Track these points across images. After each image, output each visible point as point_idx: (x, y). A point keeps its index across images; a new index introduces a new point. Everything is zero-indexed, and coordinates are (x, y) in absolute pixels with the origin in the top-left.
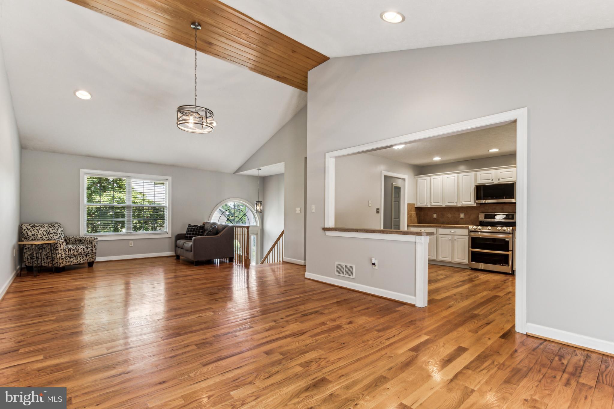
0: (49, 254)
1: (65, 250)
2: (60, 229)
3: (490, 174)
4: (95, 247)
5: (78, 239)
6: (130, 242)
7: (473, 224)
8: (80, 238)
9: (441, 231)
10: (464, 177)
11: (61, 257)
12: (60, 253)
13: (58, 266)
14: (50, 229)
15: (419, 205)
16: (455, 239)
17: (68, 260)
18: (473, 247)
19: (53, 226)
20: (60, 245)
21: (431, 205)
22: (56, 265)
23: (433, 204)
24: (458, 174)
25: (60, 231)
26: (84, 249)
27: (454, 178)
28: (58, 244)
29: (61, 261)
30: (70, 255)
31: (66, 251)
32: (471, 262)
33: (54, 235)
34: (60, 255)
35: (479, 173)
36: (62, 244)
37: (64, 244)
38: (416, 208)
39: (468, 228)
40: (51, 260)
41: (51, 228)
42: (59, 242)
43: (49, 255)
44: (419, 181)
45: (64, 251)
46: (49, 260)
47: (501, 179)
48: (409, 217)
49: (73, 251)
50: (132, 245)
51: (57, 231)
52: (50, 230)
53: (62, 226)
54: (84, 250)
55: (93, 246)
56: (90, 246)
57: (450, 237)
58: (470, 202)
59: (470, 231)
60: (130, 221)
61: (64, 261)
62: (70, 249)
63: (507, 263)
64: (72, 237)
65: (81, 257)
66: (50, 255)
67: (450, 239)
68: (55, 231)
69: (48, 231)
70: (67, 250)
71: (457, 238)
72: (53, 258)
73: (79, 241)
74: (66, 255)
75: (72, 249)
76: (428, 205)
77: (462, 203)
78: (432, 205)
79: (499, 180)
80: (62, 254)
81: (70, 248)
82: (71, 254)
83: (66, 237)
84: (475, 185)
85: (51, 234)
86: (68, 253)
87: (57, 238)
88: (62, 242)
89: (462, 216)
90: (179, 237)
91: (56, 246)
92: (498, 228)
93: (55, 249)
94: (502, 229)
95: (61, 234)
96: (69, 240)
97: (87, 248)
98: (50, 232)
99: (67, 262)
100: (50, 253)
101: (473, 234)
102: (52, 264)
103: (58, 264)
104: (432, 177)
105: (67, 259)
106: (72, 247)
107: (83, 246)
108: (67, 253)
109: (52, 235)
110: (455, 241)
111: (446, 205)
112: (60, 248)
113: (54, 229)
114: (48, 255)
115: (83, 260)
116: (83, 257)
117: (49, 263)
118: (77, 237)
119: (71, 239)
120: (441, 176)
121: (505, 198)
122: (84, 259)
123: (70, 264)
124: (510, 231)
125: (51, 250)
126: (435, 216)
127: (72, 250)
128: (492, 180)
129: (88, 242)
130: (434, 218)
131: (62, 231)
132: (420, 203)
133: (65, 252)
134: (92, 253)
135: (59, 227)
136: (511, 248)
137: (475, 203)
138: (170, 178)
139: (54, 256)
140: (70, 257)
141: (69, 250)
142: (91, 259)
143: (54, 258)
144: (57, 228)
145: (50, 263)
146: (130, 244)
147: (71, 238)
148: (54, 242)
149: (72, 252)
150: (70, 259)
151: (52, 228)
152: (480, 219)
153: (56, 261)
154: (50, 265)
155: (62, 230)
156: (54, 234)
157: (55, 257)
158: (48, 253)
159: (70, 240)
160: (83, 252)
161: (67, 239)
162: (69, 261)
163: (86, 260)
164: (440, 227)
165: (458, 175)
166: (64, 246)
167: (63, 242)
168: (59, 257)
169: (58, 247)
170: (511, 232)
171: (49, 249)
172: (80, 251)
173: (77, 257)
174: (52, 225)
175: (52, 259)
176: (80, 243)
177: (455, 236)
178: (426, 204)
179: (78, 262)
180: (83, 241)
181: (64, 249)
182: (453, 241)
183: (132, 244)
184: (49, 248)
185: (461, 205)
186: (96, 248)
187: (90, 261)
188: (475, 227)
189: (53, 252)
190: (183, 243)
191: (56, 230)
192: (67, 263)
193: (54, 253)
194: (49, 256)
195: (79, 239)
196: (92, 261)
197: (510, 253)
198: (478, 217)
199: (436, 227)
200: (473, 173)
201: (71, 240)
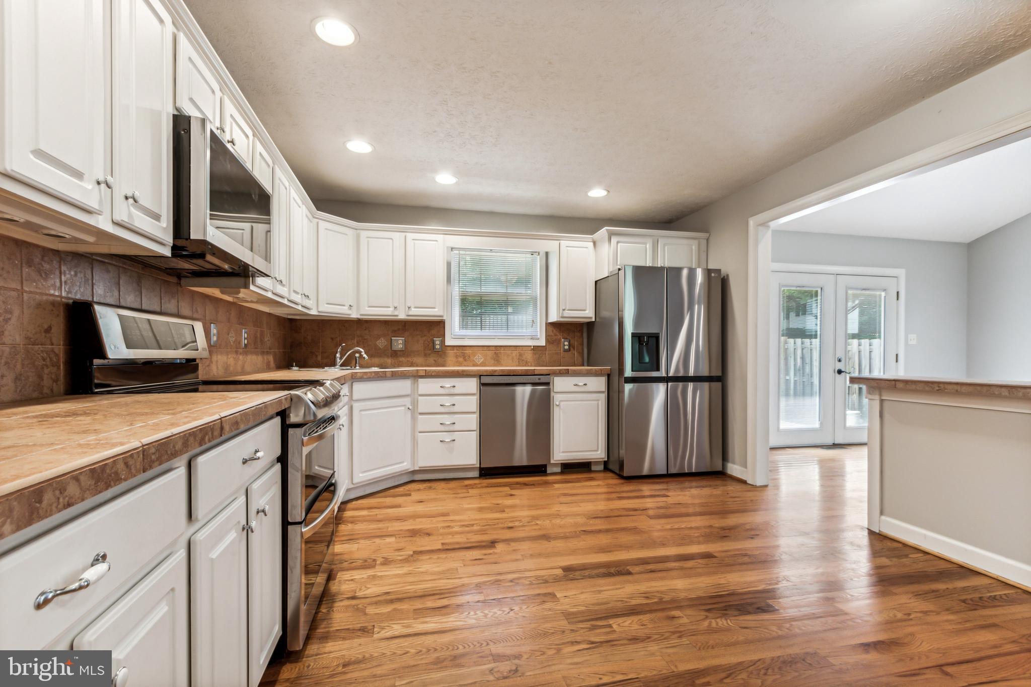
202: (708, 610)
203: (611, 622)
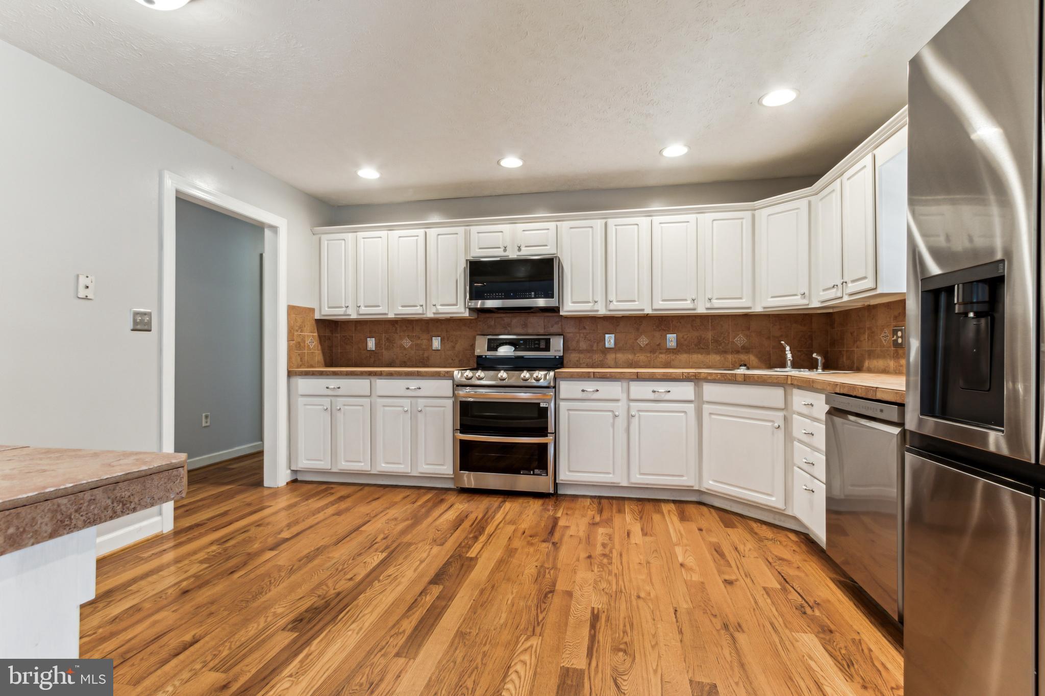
3: (500, 234)
7: (463, 366)
9: (384, 385)
10: (439, 240)
15: (326, 311)
16: (420, 409)
18: (464, 429)
21: (358, 311)
23: (363, 310)
24: (427, 230)
27: (417, 240)
32: (460, 471)
35: (474, 229)
38: (318, 321)
39: (450, 376)
44: (325, 244)
47: (523, 248)
48: (295, 346)
57: (406, 403)
58: (456, 305)
59: (457, 386)
63: (543, 466)
67: (406, 409)
71: (425, 406)
76: (349, 311)
77: (437, 310)
78: (361, 312)
79: (519, 249)
84: (467, 260)
89: (436, 343)
92: (522, 376)
94: (531, 375)
101: (463, 393)
104: (361, 235)
110: (419, 414)
111: (395, 314)
120: (383, 233)
121: (535, 295)
124: (550, 383)
126: (371, 344)
128: (505, 250)
130: (368, 349)
132: (329, 308)
136: (551, 428)
137: (467, 310)
152: (478, 352)
164: (380, 375)
165: (426, 233)
170: (552, 384)
177: (420, 400)
178: (344, 309)
182: (414, 414)
185: (434, 313)
188: (469, 373)
197: (549, 439)
198: (473, 347)
199: (370, 374)
200: (461, 230)
202: (338, 594)
203: (384, 554)
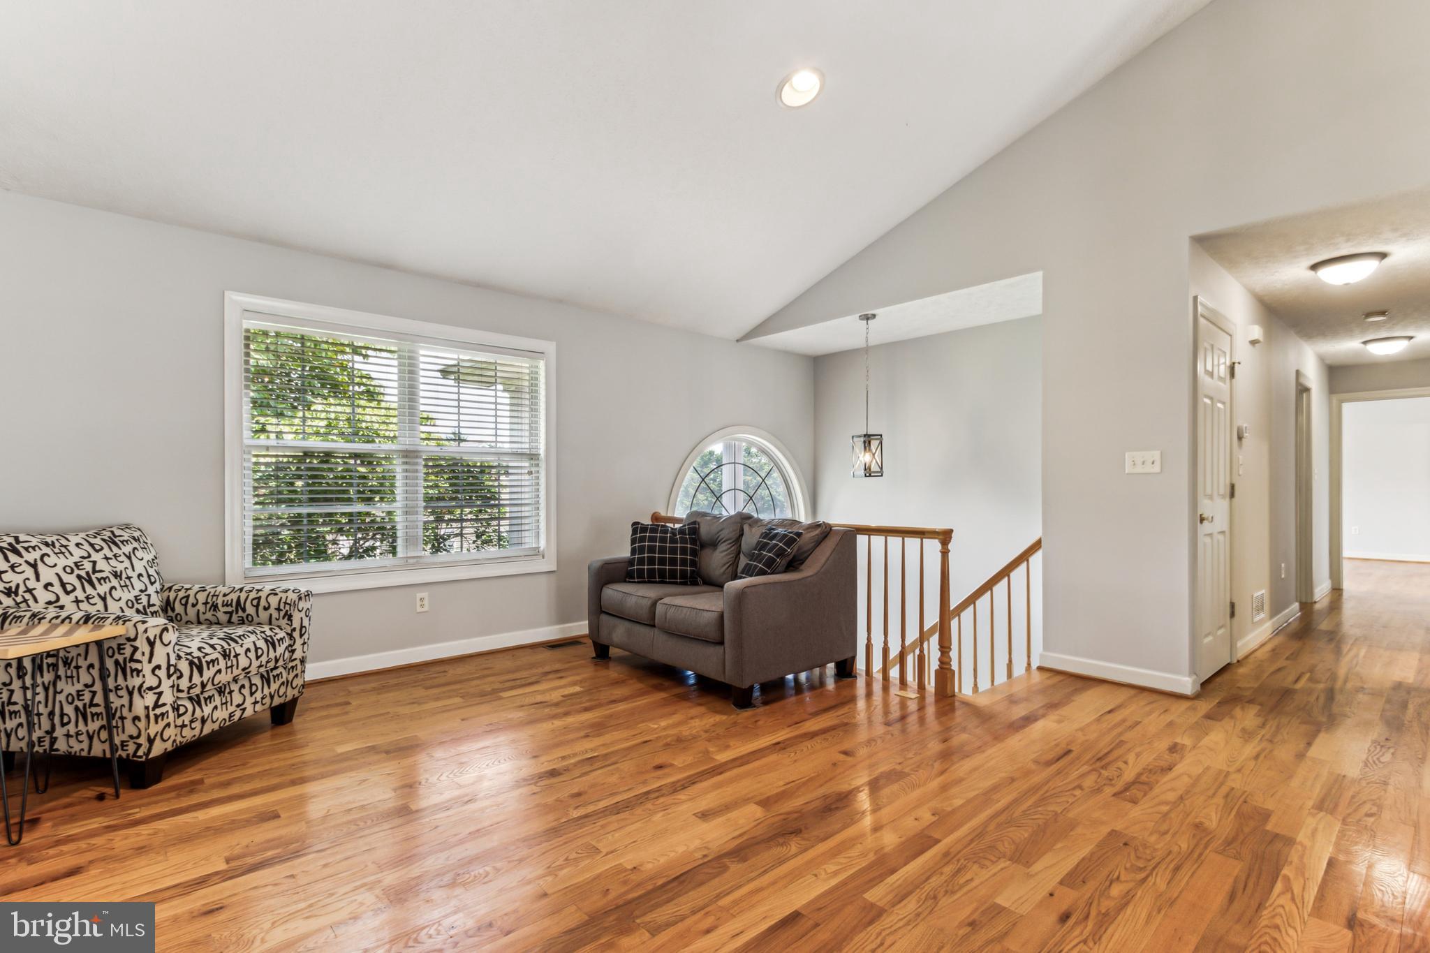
0: (94, 693)
1: (172, 670)
2: (139, 554)
4: (301, 636)
5: (226, 599)
6: (419, 595)
8: (234, 596)
11: (156, 706)
12: (150, 689)
13: (140, 753)
14: (95, 556)
17: (187, 718)
19: (112, 541)
20: (151, 644)
22: (131, 748)
25: (144, 562)
26: (260, 652)
28: (137, 644)
29: (154, 729)
30: (197, 690)
31: (176, 670)
33: (113, 588)
34: (150, 699)
36: (158, 640)
37: (167, 637)
40: (104, 722)
41: (101, 554)
42: (146, 631)
43: (92, 700)
45: (169, 676)
46: (94, 726)
49: (213, 670)
50: (426, 608)
51: (127, 563)
52: (94, 563)
53: (149, 542)
54: (258, 658)
55: (294, 630)
56: (281, 634)
60: (416, 513)
61: (168, 725)
62: (199, 658)
64: (196, 588)
65: (246, 691)
66: (99, 699)
68: (120, 567)
69: (88, 566)
70: (184, 666)
72: (110, 714)
73: (229, 609)
74: (179, 691)
75: (208, 658)
80: (160, 694)
81: (196, 654)
82: (203, 686)
83: (170, 588)
85: (99, 580)
86: (190, 680)
87: (131, 596)
88: (158, 631)
90: (608, 574)
91: (128, 651)
93: (122, 668)
95: (145, 579)
96: (186, 605)
97: (271, 643)
98: (94, 571)
99: (183, 726)
100: (98, 687)
102: (107, 746)
103: (139, 746)
105: (182, 710)
106: (208, 650)
107: (253, 637)
108: (184, 684)
109: (103, 589)
112: (150, 661)
113: (115, 556)
114: (87, 697)
115: (256, 702)
116: (254, 688)
117: (91, 738)
118: (222, 589)
119: (192, 600)
122: (258, 695)
123: (197, 732)
125: (104, 676)
127: (208, 663)
129: (272, 610)
131: (152, 562)
133: (174, 677)
134: (291, 664)
135: (135, 544)
138: (550, 347)
139: (116, 702)
140: (196, 701)
141: (191, 663)
142: (285, 693)
143: (118, 714)
144: (127, 549)
145: (95, 739)
146: (419, 603)
147: (191, 593)
148: (119, 630)
149: (208, 674)
150: (198, 710)
151: (106, 551)
153: (131, 729)
154: (98, 749)
155: (150, 557)
156: (115, 582)
157: (125, 712)
158: (86, 686)
159: (189, 606)
160: (255, 663)
161: (171, 599)
162: (192, 722)
163: (267, 700)
166: (169, 649)
167: (166, 629)
168: (147, 708)
169: (138, 656)
171: (91, 666)
172: (243, 662)
173: (231, 692)
174: (107, 534)
175: (109, 722)
176: (235, 618)
179: (231, 716)
180: (250, 610)
181: (169, 666)
183: (426, 602)
184: (89, 661)
186: (306, 636)
187: (282, 700)
189: (111, 683)
190: (647, 603)
191: (122, 558)
192: (186, 732)
193: (117, 688)
194: (92, 705)
195: (229, 598)
196: (289, 697)
201: (194, 605)
